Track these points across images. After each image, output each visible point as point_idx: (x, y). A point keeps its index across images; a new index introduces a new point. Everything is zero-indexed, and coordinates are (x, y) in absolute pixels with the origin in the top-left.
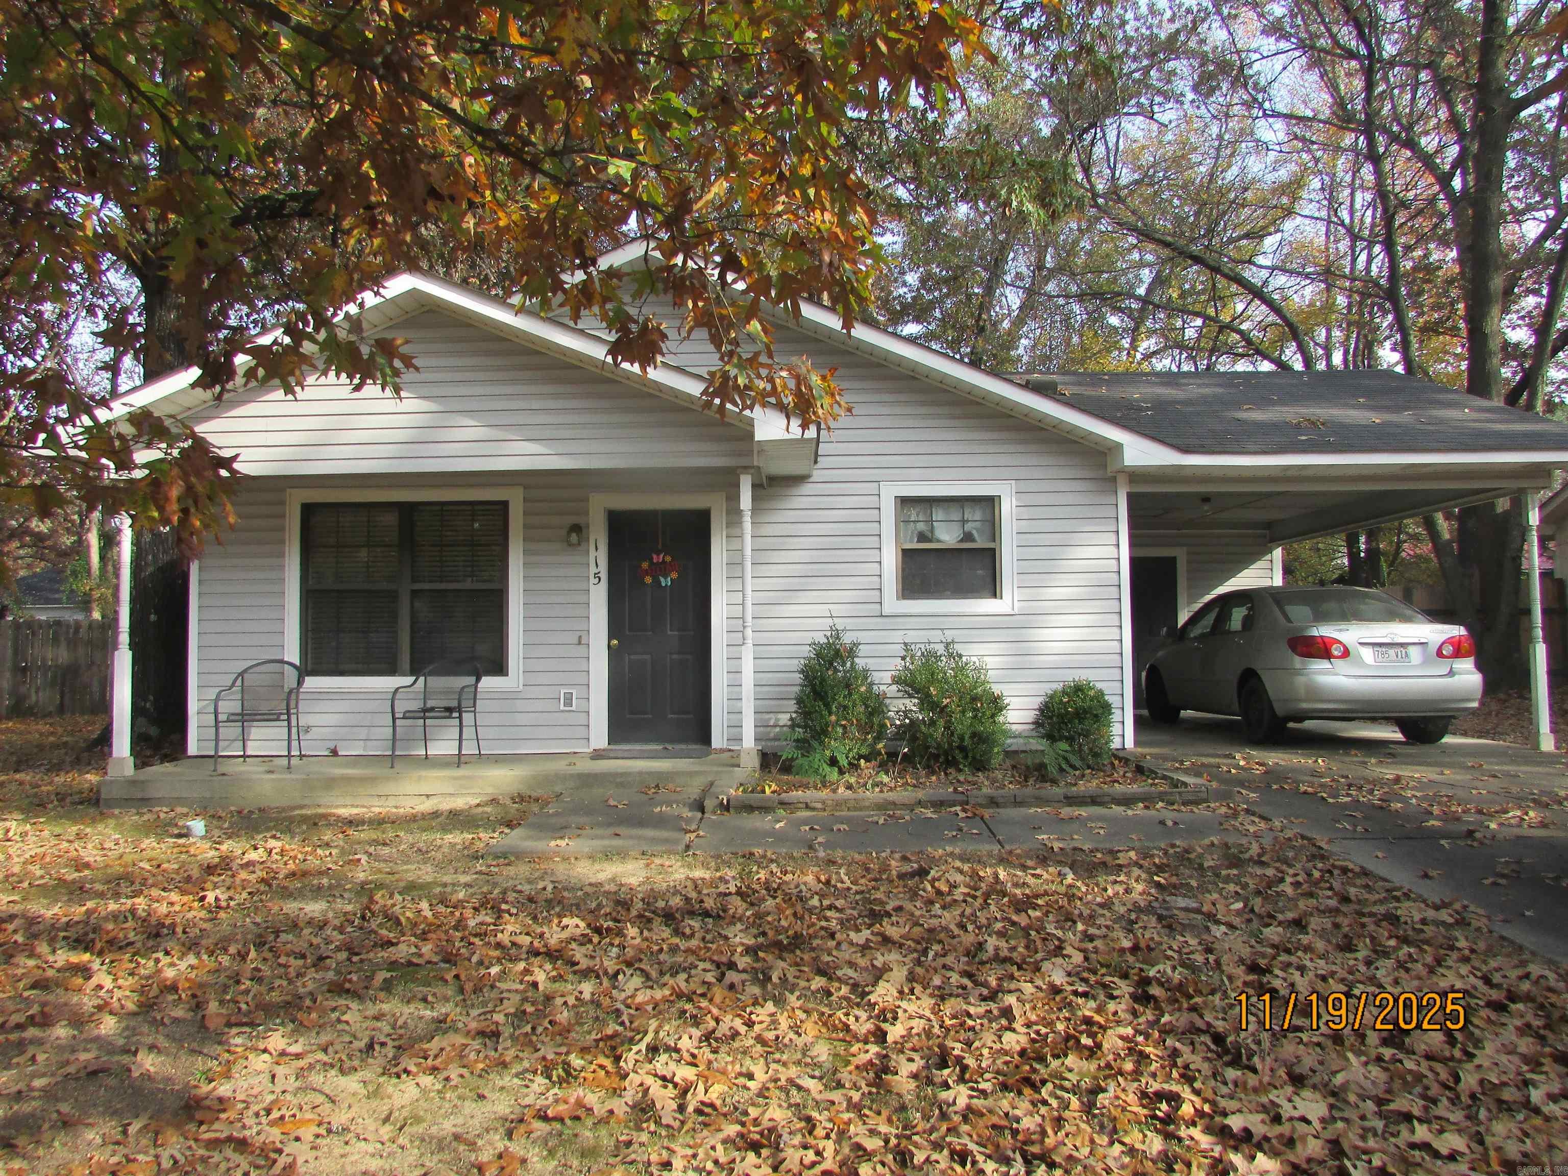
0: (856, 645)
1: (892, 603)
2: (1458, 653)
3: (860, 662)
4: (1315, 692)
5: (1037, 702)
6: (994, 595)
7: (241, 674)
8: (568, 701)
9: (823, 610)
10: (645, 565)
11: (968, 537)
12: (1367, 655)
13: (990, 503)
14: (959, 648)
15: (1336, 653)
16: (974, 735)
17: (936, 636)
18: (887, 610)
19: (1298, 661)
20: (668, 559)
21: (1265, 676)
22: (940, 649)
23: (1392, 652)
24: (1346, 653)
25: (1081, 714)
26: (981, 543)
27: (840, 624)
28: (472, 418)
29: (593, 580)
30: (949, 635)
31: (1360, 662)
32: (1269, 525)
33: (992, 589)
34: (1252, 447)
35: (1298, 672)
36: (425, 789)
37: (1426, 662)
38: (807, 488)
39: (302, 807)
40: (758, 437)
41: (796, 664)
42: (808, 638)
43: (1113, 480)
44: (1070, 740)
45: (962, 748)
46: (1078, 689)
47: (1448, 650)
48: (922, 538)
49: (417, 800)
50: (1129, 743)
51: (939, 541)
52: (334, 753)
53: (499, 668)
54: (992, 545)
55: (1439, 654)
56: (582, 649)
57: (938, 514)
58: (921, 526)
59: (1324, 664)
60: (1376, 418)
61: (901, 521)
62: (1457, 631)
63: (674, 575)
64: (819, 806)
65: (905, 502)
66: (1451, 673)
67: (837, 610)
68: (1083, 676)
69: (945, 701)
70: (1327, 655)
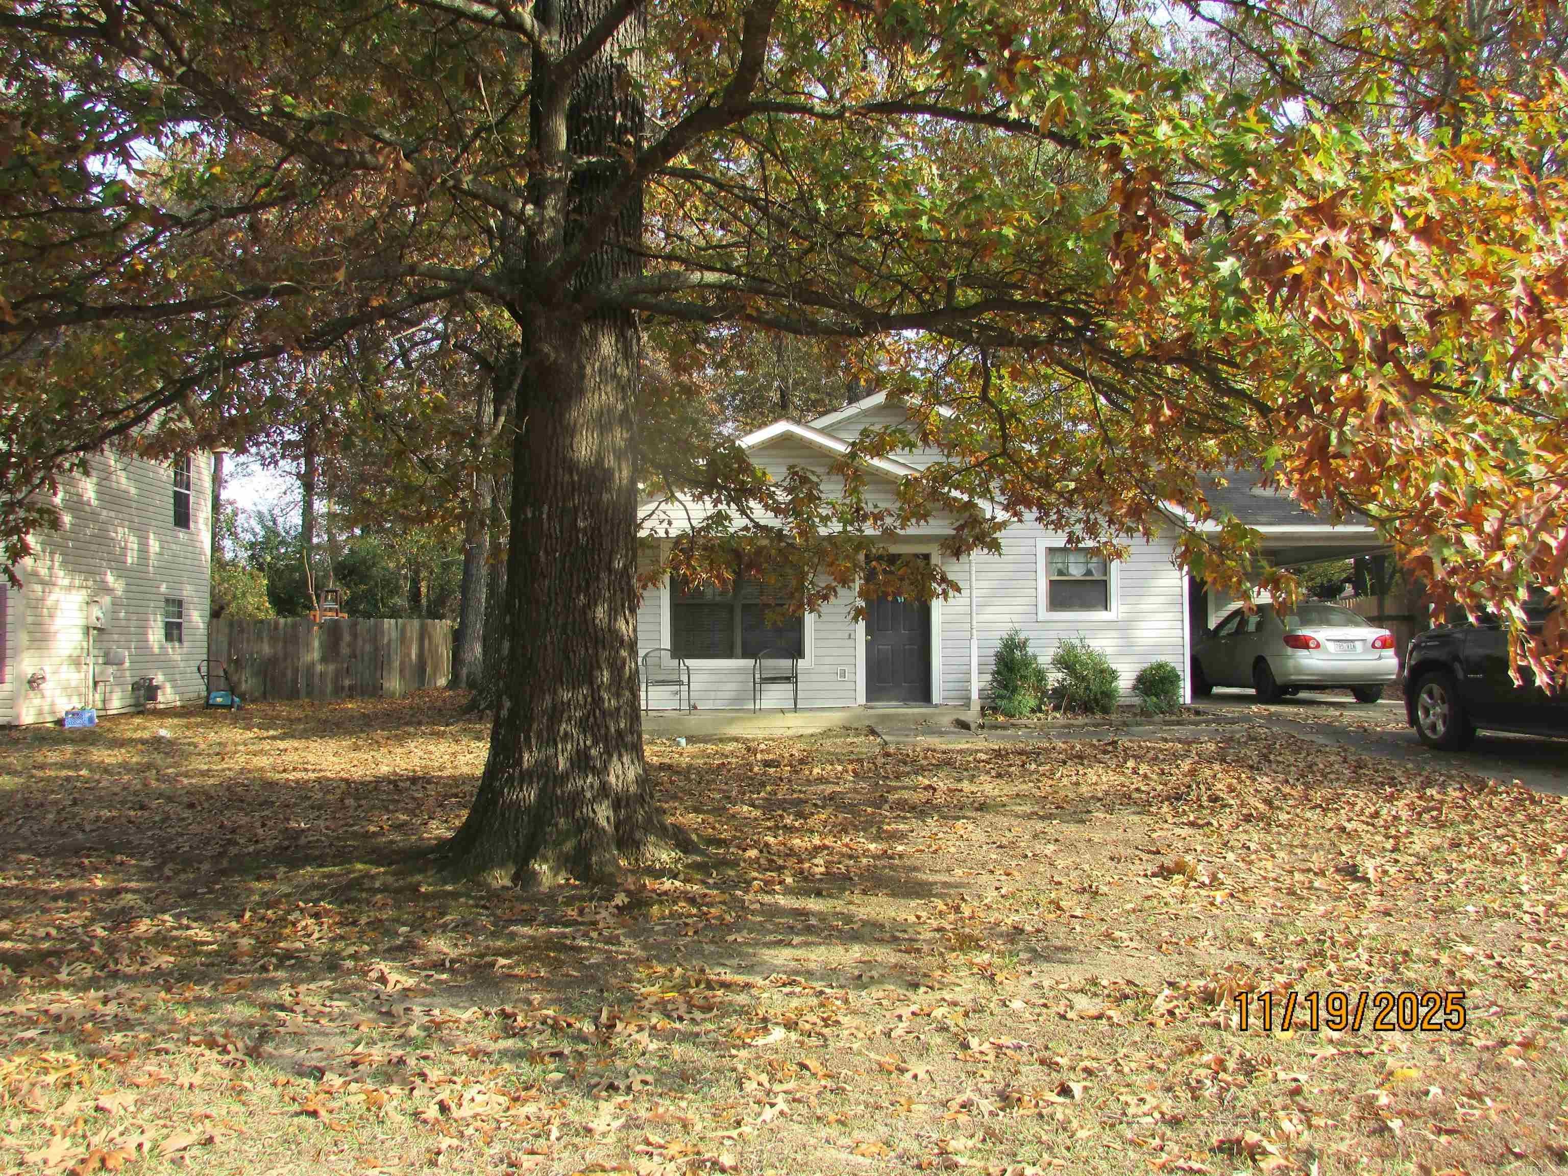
0: (1027, 640)
1: (1044, 613)
2: (1384, 646)
3: (1030, 651)
4: (1297, 670)
5: (1134, 675)
6: (1106, 609)
8: (843, 675)
9: (1007, 618)
11: (1089, 573)
12: (1331, 647)
14: (1087, 642)
15: (1312, 646)
16: (1102, 693)
17: (1073, 634)
18: (1040, 618)
19: (1289, 650)
21: (1269, 660)
22: (1077, 642)
23: (1345, 645)
24: (1318, 646)
25: (1163, 682)
26: (1097, 576)
27: (1016, 627)
30: (1082, 634)
31: (1327, 651)
33: (1105, 604)
35: (1289, 657)
37: (1365, 651)
41: (992, 652)
42: (998, 635)
44: (1157, 696)
45: (1096, 701)
46: (1160, 666)
47: (1378, 644)
48: (1060, 573)
50: (1188, 700)
51: (1070, 575)
52: (695, 707)
53: (802, 654)
54: (1104, 578)
55: (1373, 646)
56: (851, 642)
57: (1072, 558)
58: (1060, 566)
59: (1303, 653)
61: (1049, 563)
62: (1385, 632)
63: (907, 596)
65: (1050, 550)
66: (1380, 658)
67: (1015, 618)
68: (1162, 659)
69: (1085, 673)
70: (1306, 646)
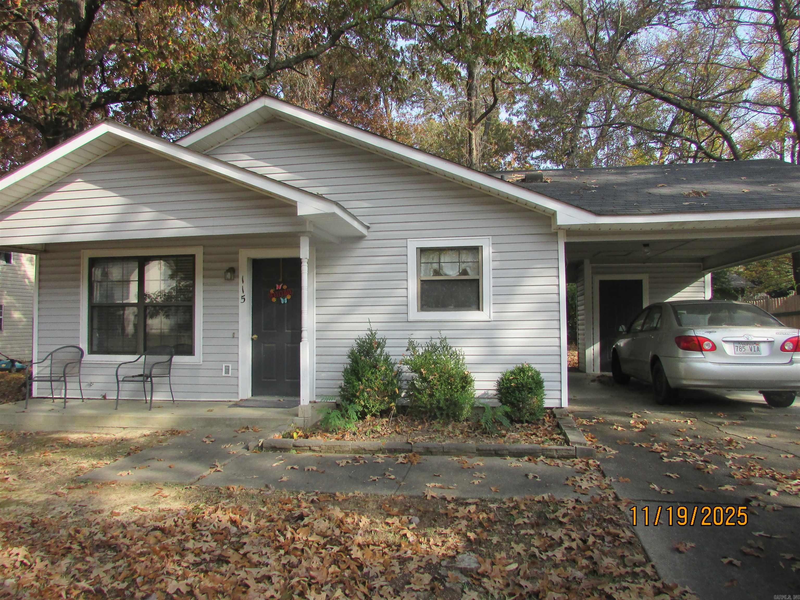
0: (384, 340)
1: (414, 313)
2: (796, 349)
3: (386, 350)
4: (693, 374)
5: (498, 377)
6: (478, 309)
7: (51, 354)
8: (227, 371)
9: (365, 318)
10: (272, 291)
12: (729, 349)
13: (476, 250)
14: (450, 342)
15: (706, 347)
17: (436, 334)
18: (411, 318)
19: (681, 352)
20: (285, 287)
21: (662, 361)
22: (438, 343)
23: (747, 347)
24: (714, 348)
25: (520, 388)
26: (471, 276)
27: (374, 327)
28: (149, 207)
29: (241, 300)
30: (444, 334)
31: (724, 354)
32: (702, 260)
33: (476, 304)
34: (648, 211)
35: (680, 360)
36: (123, 424)
37: (772, 354)
38: (364, 244)
39: (58, 432)
40: (299, 213)
42: (355, 335)
43: (556, 234)
45: (438, 408)
46: (522, 371)
47: (789, 346)
48: (437, 273)
49: (119, 430)
50: (564, 404)
51: (446, 275)
52: (104, 397)
53: (190, 351)
54: (476, 277)
55: (782, 349)
56: (236, 339)
57: (445, 258)
58: (436, 266)
59: (698, 355)
60: (746, 189)
61: (421, 263)
62: (796, 333)
63: (289, 297)
64: (317, 449)
65: (422, 251)
66: (791, 362)
67: (373, 318)
68: (528, 361)
69: (431, 377)
70: (700, 349)
